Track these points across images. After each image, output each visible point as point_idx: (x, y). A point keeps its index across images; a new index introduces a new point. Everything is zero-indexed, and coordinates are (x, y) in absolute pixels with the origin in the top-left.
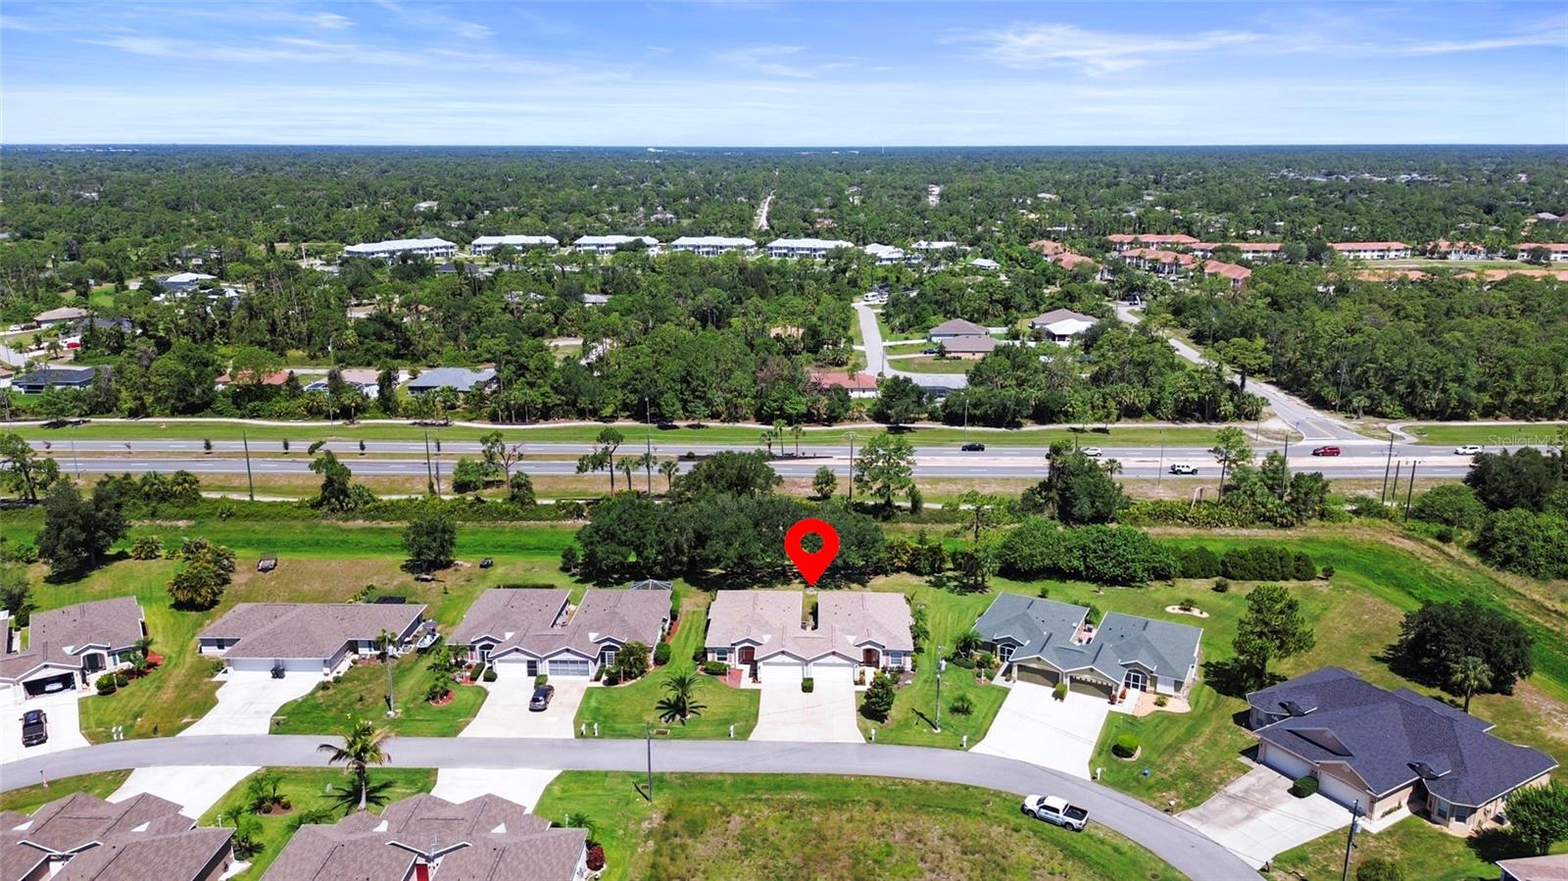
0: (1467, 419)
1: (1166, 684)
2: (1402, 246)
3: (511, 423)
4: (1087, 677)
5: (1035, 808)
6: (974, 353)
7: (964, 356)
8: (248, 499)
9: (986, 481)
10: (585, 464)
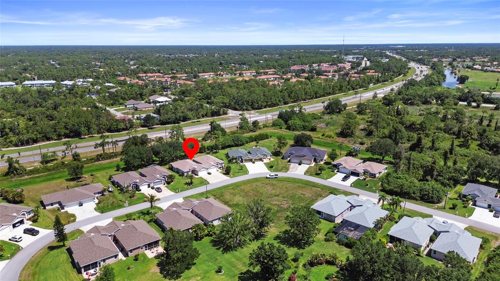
0: (262, 109)
1: (269, 156)
2: (213, 74)
4: (257, 158)
5: (269, 177)
6: (145, 108)
7: (143, 109)
9: (191, 134)
10: (96, 146)
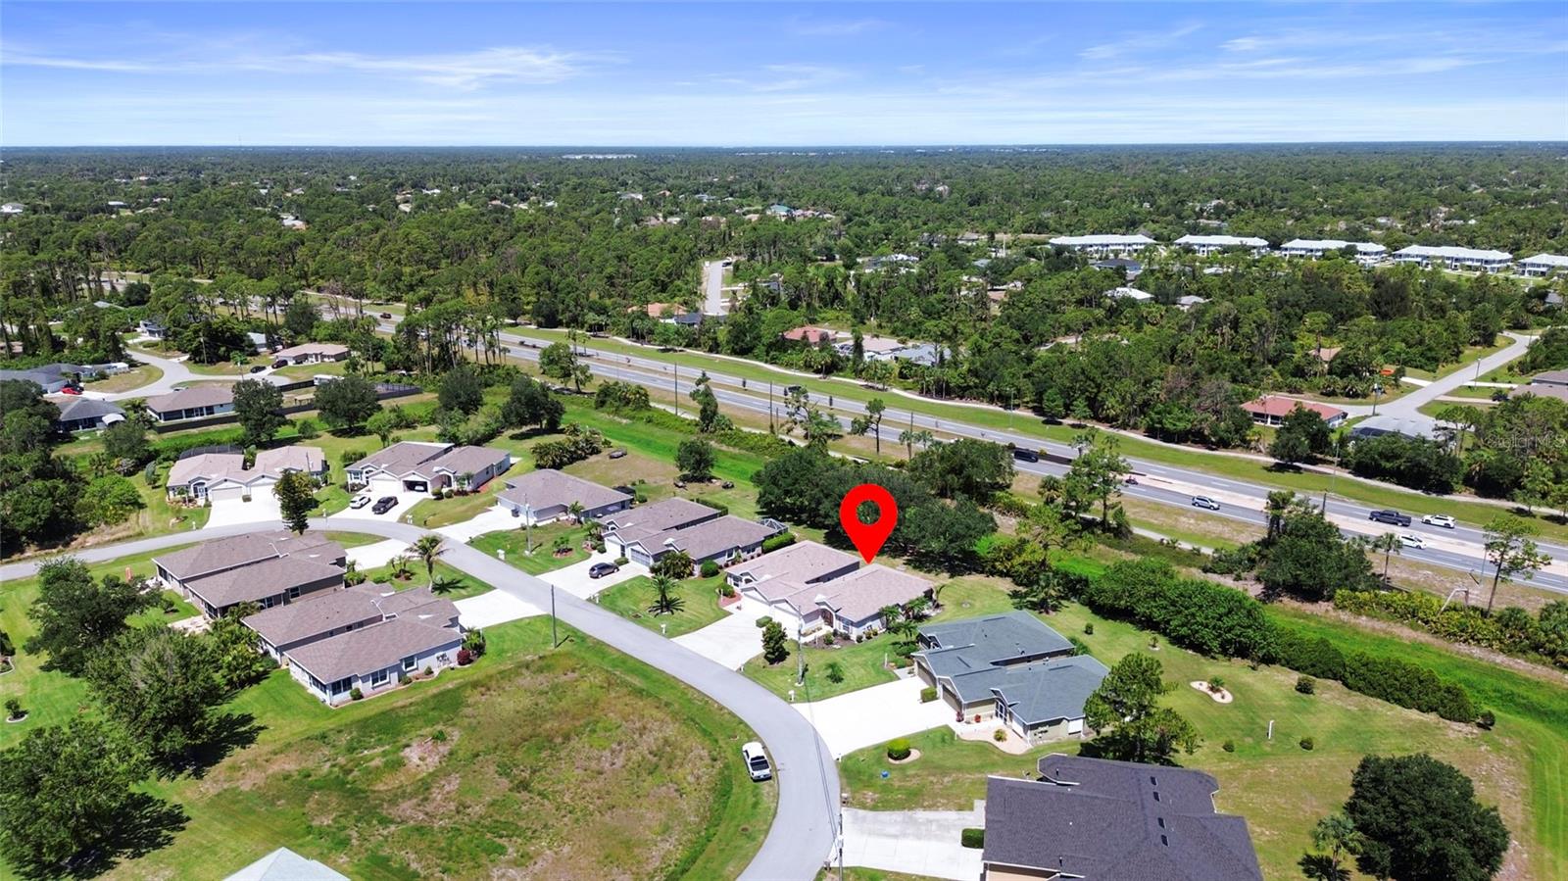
3: (932, 397)
8: (674, 412)
